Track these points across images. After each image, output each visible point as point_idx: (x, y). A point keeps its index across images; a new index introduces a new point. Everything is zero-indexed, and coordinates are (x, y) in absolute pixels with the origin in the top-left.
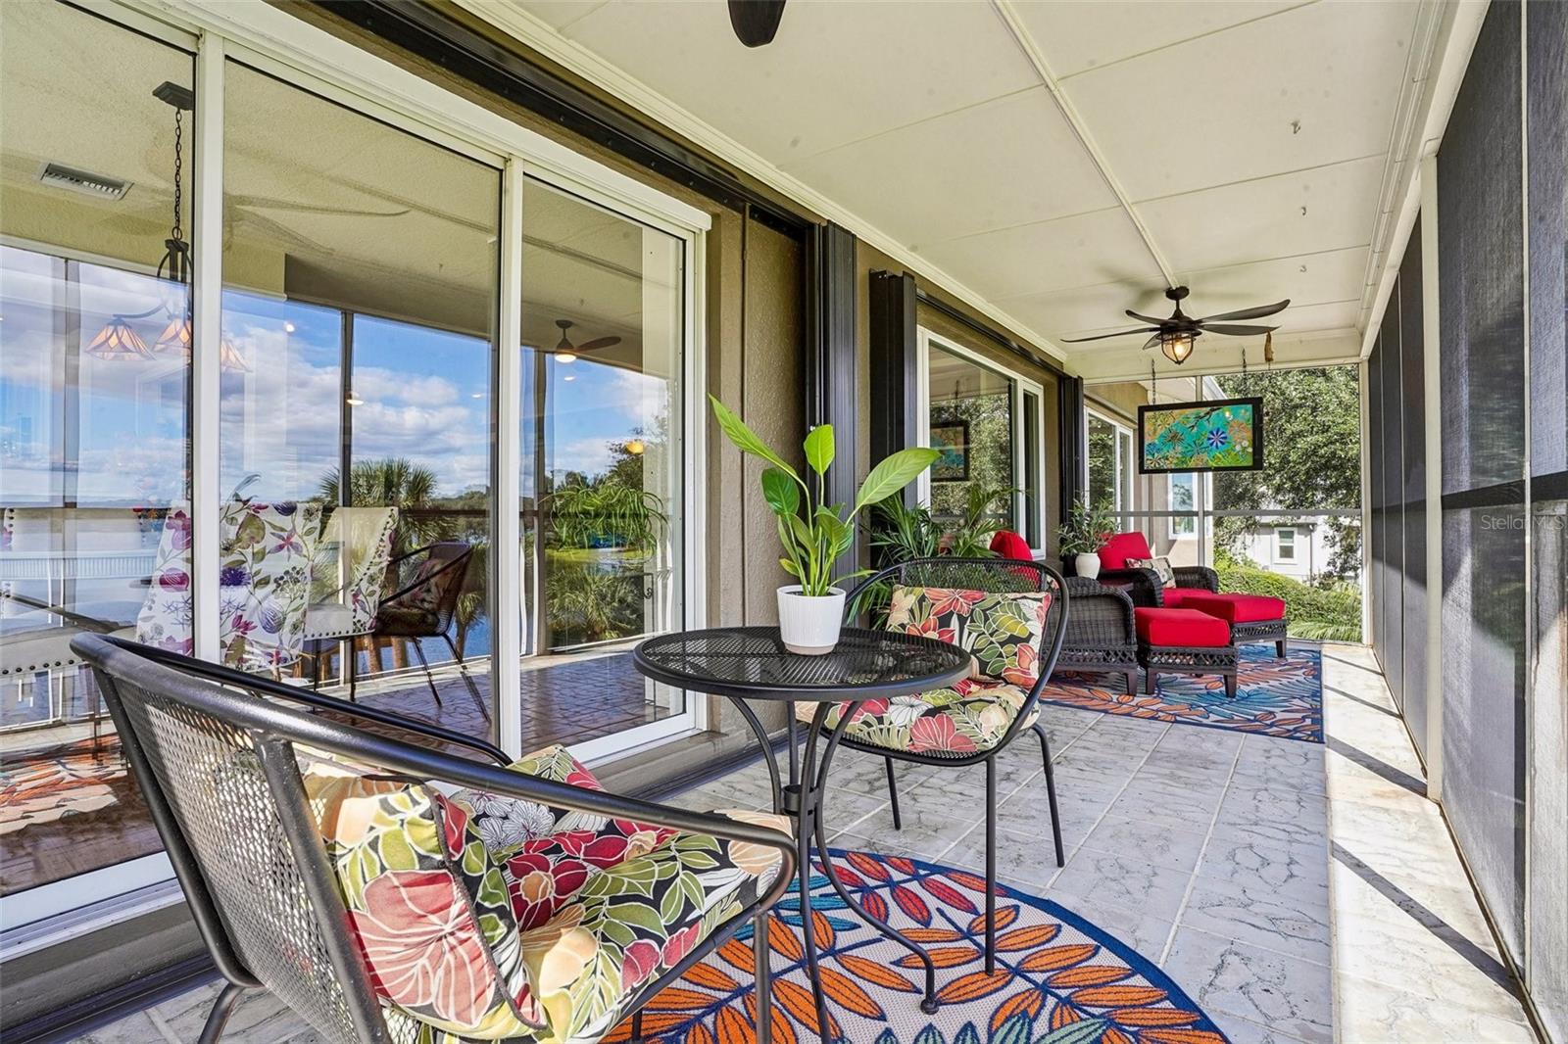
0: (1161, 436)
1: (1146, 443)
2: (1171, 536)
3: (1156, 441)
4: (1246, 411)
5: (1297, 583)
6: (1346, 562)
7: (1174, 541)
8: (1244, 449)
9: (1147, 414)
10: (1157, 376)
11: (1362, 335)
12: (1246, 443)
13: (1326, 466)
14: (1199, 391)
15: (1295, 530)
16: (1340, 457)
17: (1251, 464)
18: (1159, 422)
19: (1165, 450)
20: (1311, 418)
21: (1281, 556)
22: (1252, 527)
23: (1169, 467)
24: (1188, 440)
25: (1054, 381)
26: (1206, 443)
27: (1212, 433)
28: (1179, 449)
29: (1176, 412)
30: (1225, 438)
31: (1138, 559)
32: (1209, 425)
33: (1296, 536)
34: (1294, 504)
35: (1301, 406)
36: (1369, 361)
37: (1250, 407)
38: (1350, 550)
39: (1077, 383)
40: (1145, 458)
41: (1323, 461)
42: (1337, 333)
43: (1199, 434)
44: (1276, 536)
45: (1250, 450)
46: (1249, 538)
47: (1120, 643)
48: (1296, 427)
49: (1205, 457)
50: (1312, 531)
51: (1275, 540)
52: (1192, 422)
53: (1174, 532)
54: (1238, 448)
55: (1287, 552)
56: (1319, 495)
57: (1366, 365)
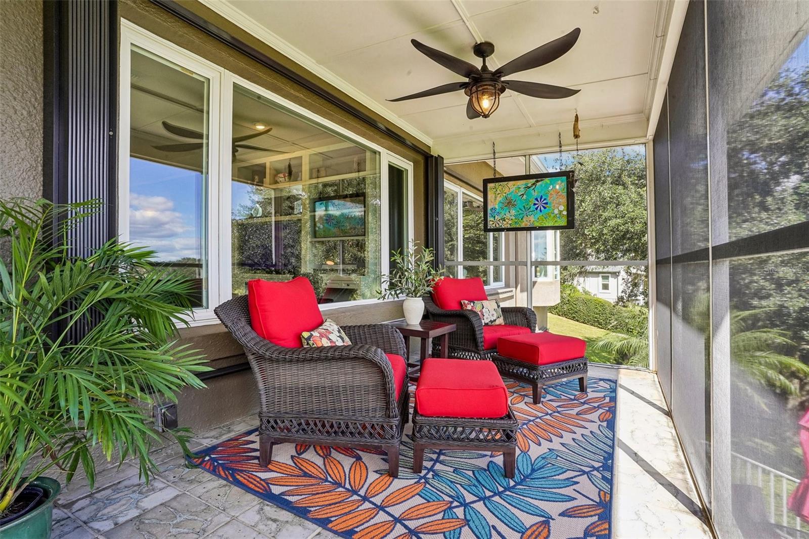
0: (500, 202)
1: (489, 208)
2: (534, 279)
3: (497, 207)
4: (562, 181)
5: (610, 303)
6: (632, 291)
7: (536, 282)
8: (561, 212)
9: (490, 186)
10: (497, 155)
11: (648, 120)
12: (562, 208)
13: (624, 237)
14: (528, 166)
15: (610, 275)
16: (631, 232)
17: (566, 224)
18: (498, 192)
19: (503, 212)
20: (615, 209)
21: (603, 289)
22: (584, 273)
23: (506, 226)
24: (520, 205)
25: (421, 159)
26: (533, 208)
27: (537, 199)
28: (513, 212)
29: (511, 183)
30: (546, 203)
31: (471, 300)
32: (535, 194)
33: (610, 278)
34: (605, 259)
35: (610, 202)
36: (654, 140)
37: (564, 178)
38: (635, 285)
39: (439, 160)
40: (489, 219)
41: (622, 233)
42: (630, 119)
43: (527, 201)
44: (600, 278)
45: (565, 213)
46: (581, 279)
47: (378, 414)
48: (606, 214)
49: (532, 218)
50: (618, 276)
51: (599, 280)
52: (522, 191)
53: (536, 276)
54: (556, 211)
55: (605, 287)
56: (620, 255)
57: (651, 144)
